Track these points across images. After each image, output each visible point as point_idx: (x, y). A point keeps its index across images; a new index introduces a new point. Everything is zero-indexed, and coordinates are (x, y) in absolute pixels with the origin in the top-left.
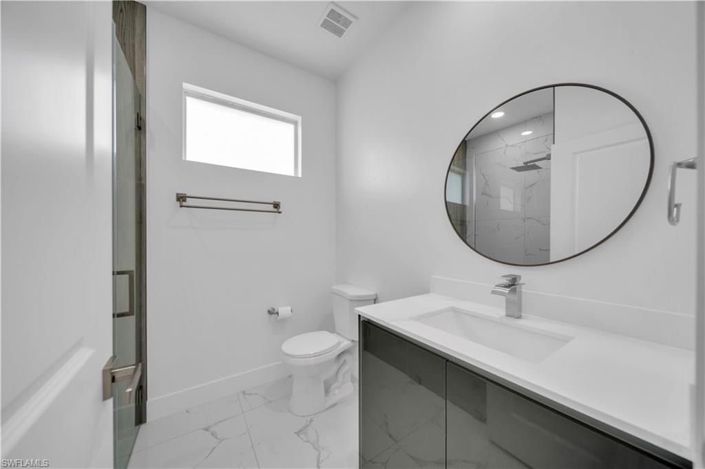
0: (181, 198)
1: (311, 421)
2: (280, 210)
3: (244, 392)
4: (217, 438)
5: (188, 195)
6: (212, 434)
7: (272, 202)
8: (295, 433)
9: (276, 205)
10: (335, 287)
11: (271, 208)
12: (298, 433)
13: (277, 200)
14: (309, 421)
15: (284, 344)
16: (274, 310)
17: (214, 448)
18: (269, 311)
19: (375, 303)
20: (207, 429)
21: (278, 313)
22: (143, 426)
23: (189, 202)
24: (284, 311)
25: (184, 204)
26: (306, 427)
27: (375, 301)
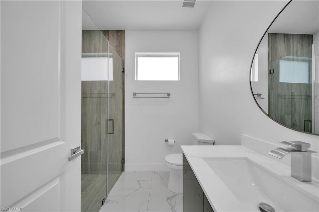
0: (135, 94)
1: (175, 196)
2: (170, 96)
3: (155, 172)
4: (140, 186)
5: (137, 93)
6: (139, 184)
7: (167, 93)
8: (167, 198)
9: (169, 94)
10: (193, 134)
11: (166, 96)
12: (168, 199)
13: (169, 92)
14: (174, 195)
15: (166, 157)
16: (168, 140)
17: (138, 189)
18: (165, 140)
19: (213, 145)
20: (138, 181)
21: (168, 142)
22: (123, 172)
23: (137, 95)
24: (171, 141)
25: (135, 96)
26: (172, 197)
27: (214, 144)
